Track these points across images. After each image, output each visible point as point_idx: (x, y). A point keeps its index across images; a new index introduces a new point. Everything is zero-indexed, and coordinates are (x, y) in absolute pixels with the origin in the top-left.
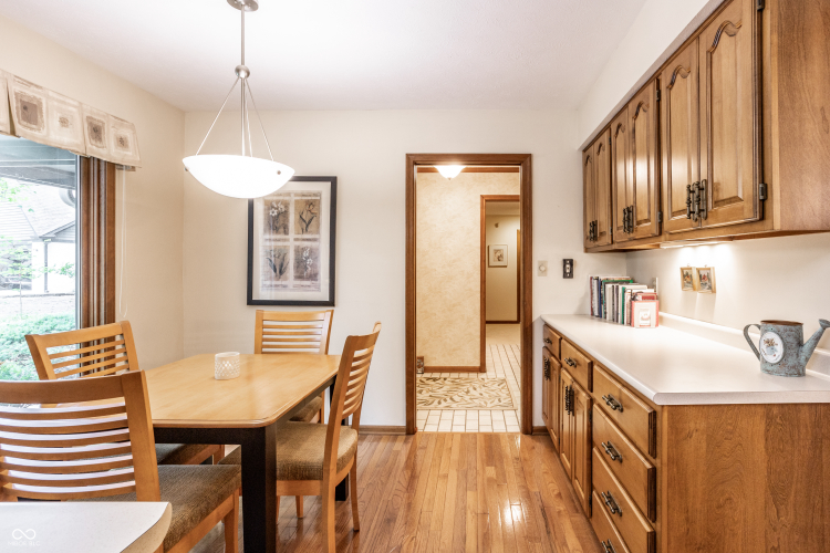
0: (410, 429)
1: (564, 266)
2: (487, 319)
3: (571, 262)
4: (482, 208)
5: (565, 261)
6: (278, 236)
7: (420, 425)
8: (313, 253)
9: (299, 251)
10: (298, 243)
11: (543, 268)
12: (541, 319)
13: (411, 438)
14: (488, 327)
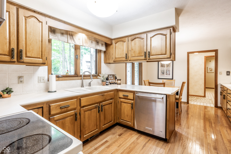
0: (188, 103)
1: (227, 73)
2: (206, 87)
3: (229, 72)
4: (205, 59)
5: (227, 72)
6: (163, 68)
7: (190, 102)
8: (169, 71)
9: (166, 70)
10: (167, 69)
11: (221, 73)
12: (220, 84)
13: (188, 104)
14: (206, 89)
